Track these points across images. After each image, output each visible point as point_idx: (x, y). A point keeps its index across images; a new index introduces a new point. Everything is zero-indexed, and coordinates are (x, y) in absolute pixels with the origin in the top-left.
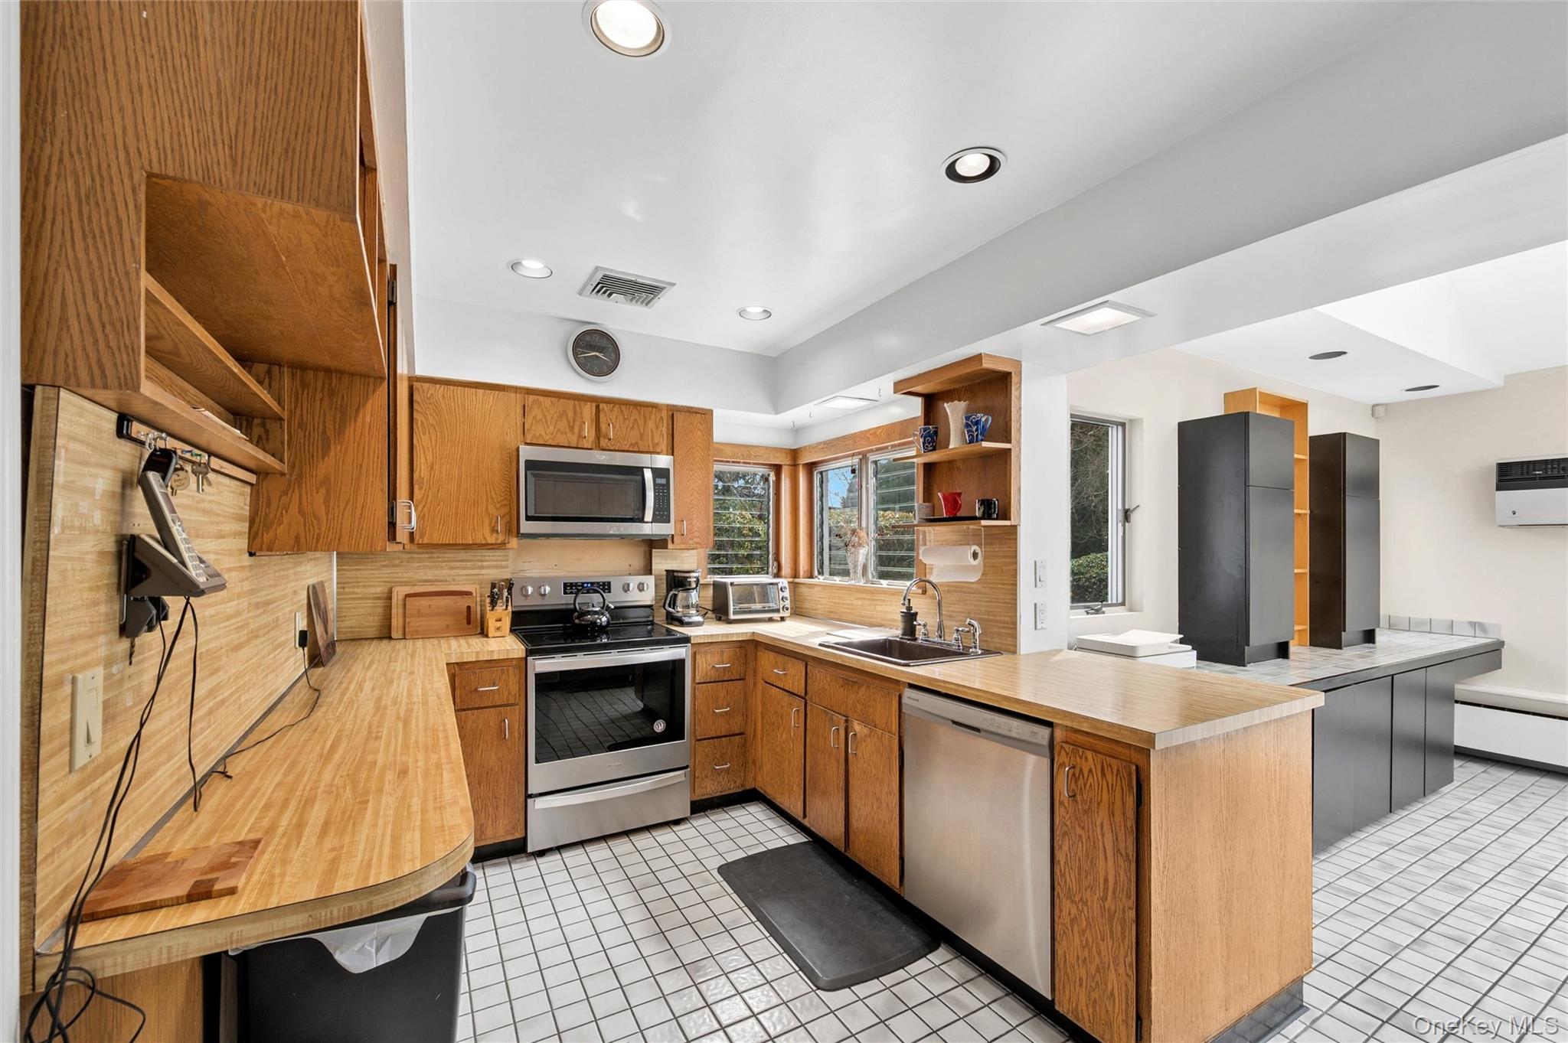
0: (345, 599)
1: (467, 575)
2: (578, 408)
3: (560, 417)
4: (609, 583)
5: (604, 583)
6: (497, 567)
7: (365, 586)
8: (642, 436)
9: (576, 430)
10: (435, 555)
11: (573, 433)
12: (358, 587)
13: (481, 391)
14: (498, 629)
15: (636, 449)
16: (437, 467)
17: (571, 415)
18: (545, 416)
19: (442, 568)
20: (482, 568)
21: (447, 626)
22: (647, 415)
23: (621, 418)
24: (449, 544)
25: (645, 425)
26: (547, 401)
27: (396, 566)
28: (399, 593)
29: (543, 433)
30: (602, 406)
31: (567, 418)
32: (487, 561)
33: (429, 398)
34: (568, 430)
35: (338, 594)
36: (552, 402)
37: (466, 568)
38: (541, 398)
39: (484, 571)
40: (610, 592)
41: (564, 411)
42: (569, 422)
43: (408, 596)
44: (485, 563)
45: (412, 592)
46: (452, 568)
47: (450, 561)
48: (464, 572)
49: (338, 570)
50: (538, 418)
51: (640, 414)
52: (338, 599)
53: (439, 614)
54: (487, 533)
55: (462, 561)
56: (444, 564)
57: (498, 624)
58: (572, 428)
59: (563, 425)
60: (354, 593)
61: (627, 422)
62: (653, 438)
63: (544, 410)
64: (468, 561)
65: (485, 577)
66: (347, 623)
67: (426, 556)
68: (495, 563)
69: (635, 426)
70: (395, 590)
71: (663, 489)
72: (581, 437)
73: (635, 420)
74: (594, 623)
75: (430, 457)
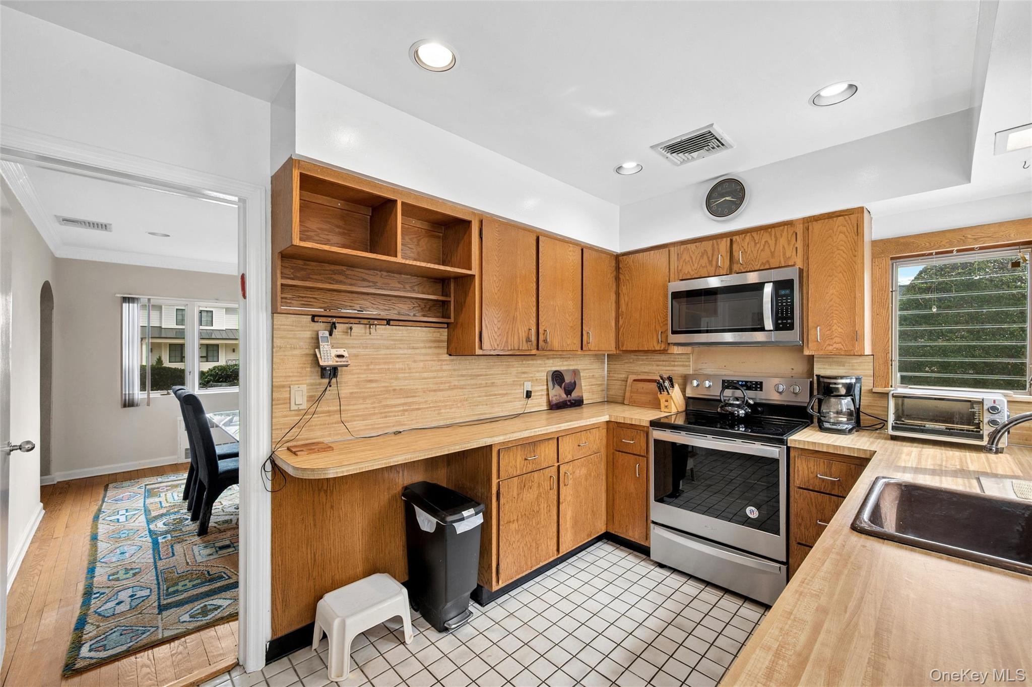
0: (611, 380)
1: (666, 370)
2: (715, 245)
3: (702, 256)
4: (761, 383)
5: (756, 382)
6: (683, 366)
7: (618, 374)
8: (772, 254)
9: (714, 263)
10: (650, 357)
11: (712, 266)
12: (615, 373)
13: (652, 252)
14: (666, 406)
15: (767, 267)
16: (630, 304)
17: (710, 253)
18: (691, 258)
19: (653, 366)
20: (674, 366)
21: (650, 401)
22: (778, 235)
23: (753, 244)
24: (635, 351)
25: (776, 244)
26: (692, 247)
27: (631, 363)
28: (632, 377)
29: (690, 271)
30: (734, 238)
31: (707, 255)
32: (677, 362)
33: (626, 265)
34: (708, 264)
35: (608, 377)
36: (696, 246)
37: (665, 366)
38: (689, 246)
39: (675, 368)
40: (761, 390)
41: (705, 250)
42: (708, 258)
43: (635, 380)
44: (676, 363)
45: (637, 378)
46: (658, 366)
47: (656, 361)
48: (664, 368)
49: (608, 364)
50: (687, 259)
51: (771, 235)
52: (608, 380)
53: (647, 393)
54: (655, 343)
55: (663, 361)
56: (653, 363)
57: (666, 404)
58: (710, 262)
59: (704, 261)
60: (613, 377)
61: (758, 245)
62: (784, 254)
63: (691, 253)
64: (666, 361)
65: (676, 372)
66: (611, 393)
67: (645, 357)
68: (682, 363)
69: (766, 247)
70: (630, 376)
71: (787, 299)
72: (717, 266)
73: (766, 242)
74: (732, 414)
75: (627, 299)
